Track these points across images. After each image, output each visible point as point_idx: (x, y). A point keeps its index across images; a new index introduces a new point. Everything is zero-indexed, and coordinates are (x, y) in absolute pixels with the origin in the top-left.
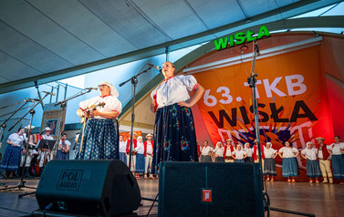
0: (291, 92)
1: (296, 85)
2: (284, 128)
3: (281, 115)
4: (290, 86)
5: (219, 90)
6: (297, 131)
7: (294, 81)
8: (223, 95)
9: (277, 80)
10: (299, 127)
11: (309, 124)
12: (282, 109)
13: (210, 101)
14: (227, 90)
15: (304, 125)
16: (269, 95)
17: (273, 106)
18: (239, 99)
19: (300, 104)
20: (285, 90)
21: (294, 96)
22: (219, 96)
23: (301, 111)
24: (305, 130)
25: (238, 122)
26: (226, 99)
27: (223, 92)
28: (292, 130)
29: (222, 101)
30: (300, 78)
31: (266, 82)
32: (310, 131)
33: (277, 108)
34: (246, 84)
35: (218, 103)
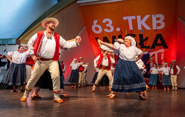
0: (154, 28)
1: (159, 22)
2: (146, 53)
3: (146, 43)
4: (154, 22)
5: (104, 21)
6: (154, 55)
7: (158, 19)
8: (107, 25)
9: (147, 17)
10: (156, 53)
11: (162, 50)
12: (147, 39)
13: (97, 29)
14: (110, 22)
15: (159, 51)
16: (140, 28)
17: (141, 36)
18: (118, 29)
19: (159, 36)
20: (151, 25)
21: (156, 30)
22: (104, 26)
23: (159, 42)
24: (159, 54)
26: (109, 28)
27: (107, 23)
28: (151, 54)
29: (106, 30)
30: (162, 17)
31: (139, 17)
32: (162, 55)
33: (144, 38)
34: (125, 18)
35: (103, 31)
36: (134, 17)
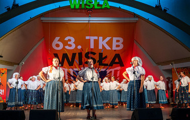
0: (114, 48)
1: (118, 44)
2: (104, 70)
3: (104, 61)
4: (114, 43)
5: (66, 39)
6: (111, 72)
7: (118, 41)
8: (69, 43)
9: (108, 39)
10: (113, 70)
11: (119, 68)
12: (106, 57)
13: (58, 45)
14: (73, 39)
15: (116, 69)
16: (100, 47)
17: (101, 54)
18: (79, 47)
19: (117, 56)
20: (111, 46)
21: (115, 50)
22: (65, 43)
23: (117, 60)
24: (116, 72)
25: (75, 63)
26: (70, 46)
27: (70, 40)
28: (108, 71)
29: (67, 47)
30: (121, 40)
31: (101, 38)
32: (119, 72)
33: (104, 56)
34: (87, 38)
35: (64, 48)
36: (96, 38)
